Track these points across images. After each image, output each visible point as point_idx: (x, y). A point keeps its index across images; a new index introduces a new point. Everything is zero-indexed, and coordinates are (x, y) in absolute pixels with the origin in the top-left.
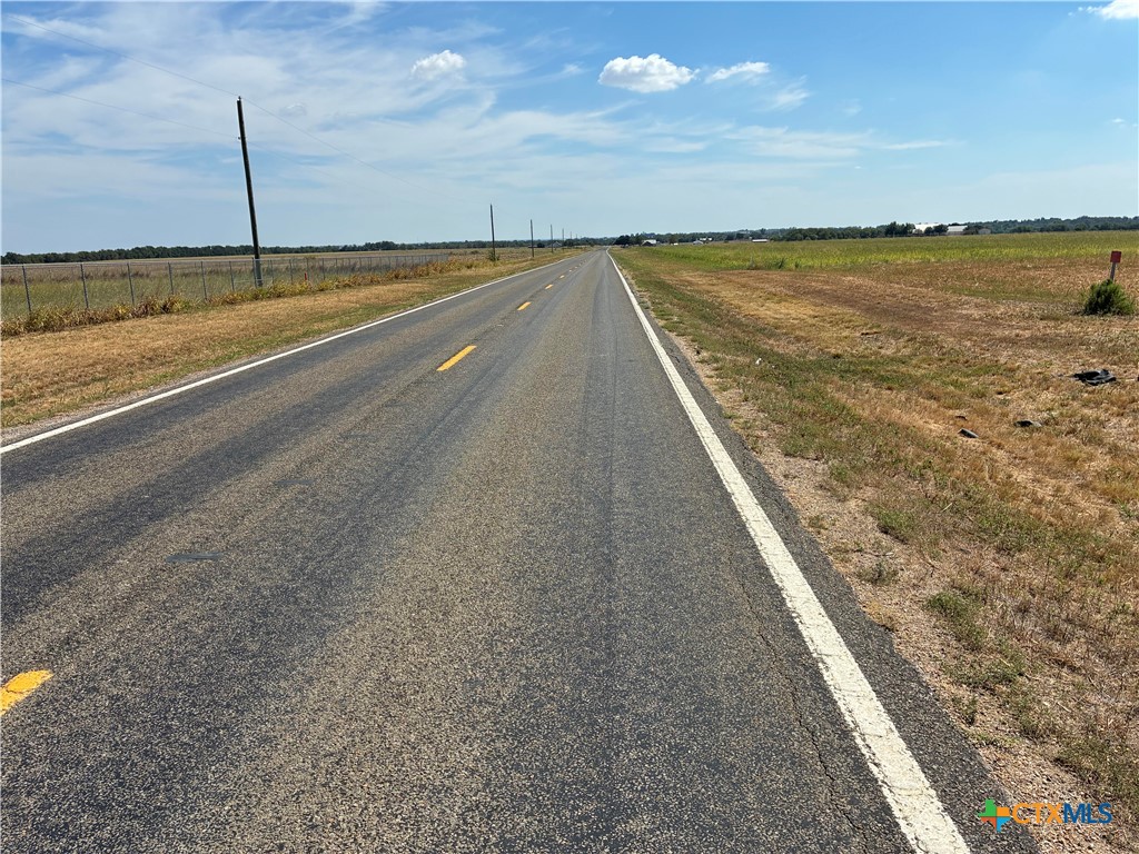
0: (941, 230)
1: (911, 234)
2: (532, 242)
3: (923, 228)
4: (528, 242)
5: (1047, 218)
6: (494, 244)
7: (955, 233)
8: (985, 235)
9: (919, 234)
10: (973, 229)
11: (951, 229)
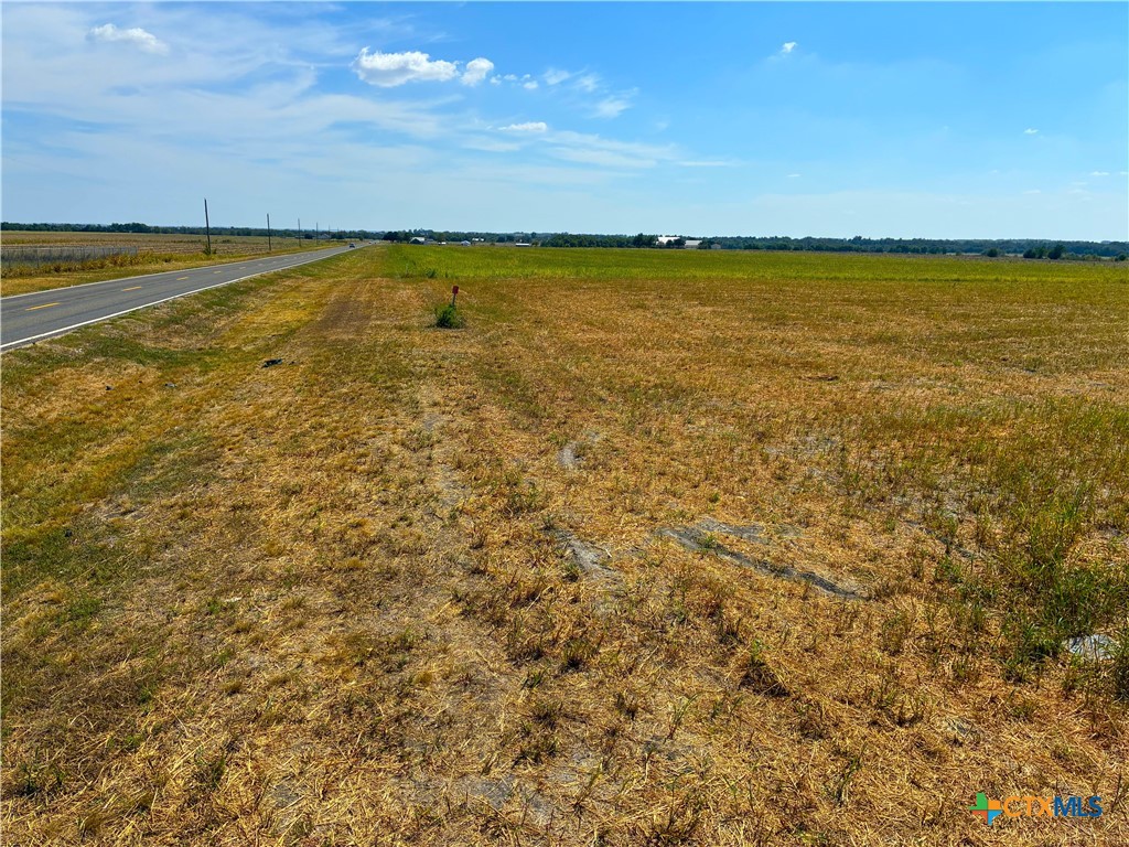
0: (680, 243)
1: (654, 247)
2: (300, 231)
3: (664, 240)
4: (294, 232)
5: (780, 237)
6: (208, 231)
7: (692, 247)
8: (717, 249)
9: (661, 246)
10: (707, 244)
11: (688, 243)
